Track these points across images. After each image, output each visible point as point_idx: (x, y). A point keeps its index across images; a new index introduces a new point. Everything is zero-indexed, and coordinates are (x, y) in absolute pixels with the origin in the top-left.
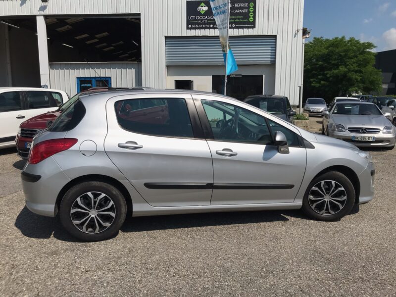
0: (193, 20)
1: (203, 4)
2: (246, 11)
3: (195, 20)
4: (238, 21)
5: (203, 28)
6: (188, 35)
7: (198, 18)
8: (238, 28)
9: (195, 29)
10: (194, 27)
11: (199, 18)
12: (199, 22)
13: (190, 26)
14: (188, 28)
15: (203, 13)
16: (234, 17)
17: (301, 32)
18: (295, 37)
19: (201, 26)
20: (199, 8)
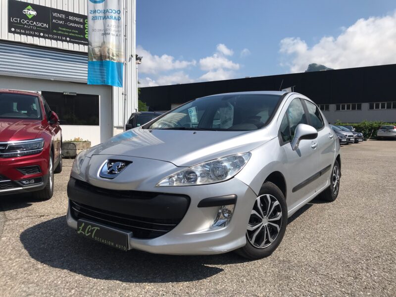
0: (17, 23)
1: (29, 7)
2: (82, 26)
3: (20, 23)
4: (73, 35)
5: (30, 35)
6: (10, 39)
7: (23, 21)
8: (73, 42)
9: (20, 33)
10: (19, 31)
11: (26, 22)
12: (25, 26)
13: (13, 29)
14: (10, 31)
15: (30, 17)
16: (68, 30)
17: (135, 57)
18: (129, 61)
19: (27, 32)
20: (26, 11)
